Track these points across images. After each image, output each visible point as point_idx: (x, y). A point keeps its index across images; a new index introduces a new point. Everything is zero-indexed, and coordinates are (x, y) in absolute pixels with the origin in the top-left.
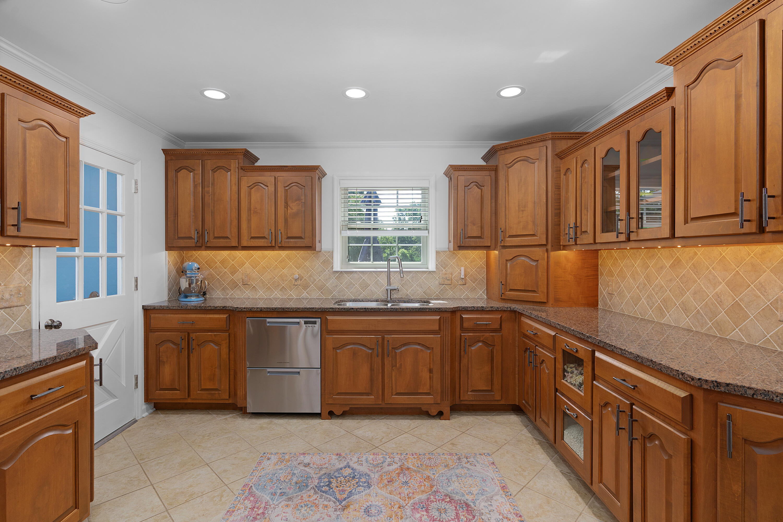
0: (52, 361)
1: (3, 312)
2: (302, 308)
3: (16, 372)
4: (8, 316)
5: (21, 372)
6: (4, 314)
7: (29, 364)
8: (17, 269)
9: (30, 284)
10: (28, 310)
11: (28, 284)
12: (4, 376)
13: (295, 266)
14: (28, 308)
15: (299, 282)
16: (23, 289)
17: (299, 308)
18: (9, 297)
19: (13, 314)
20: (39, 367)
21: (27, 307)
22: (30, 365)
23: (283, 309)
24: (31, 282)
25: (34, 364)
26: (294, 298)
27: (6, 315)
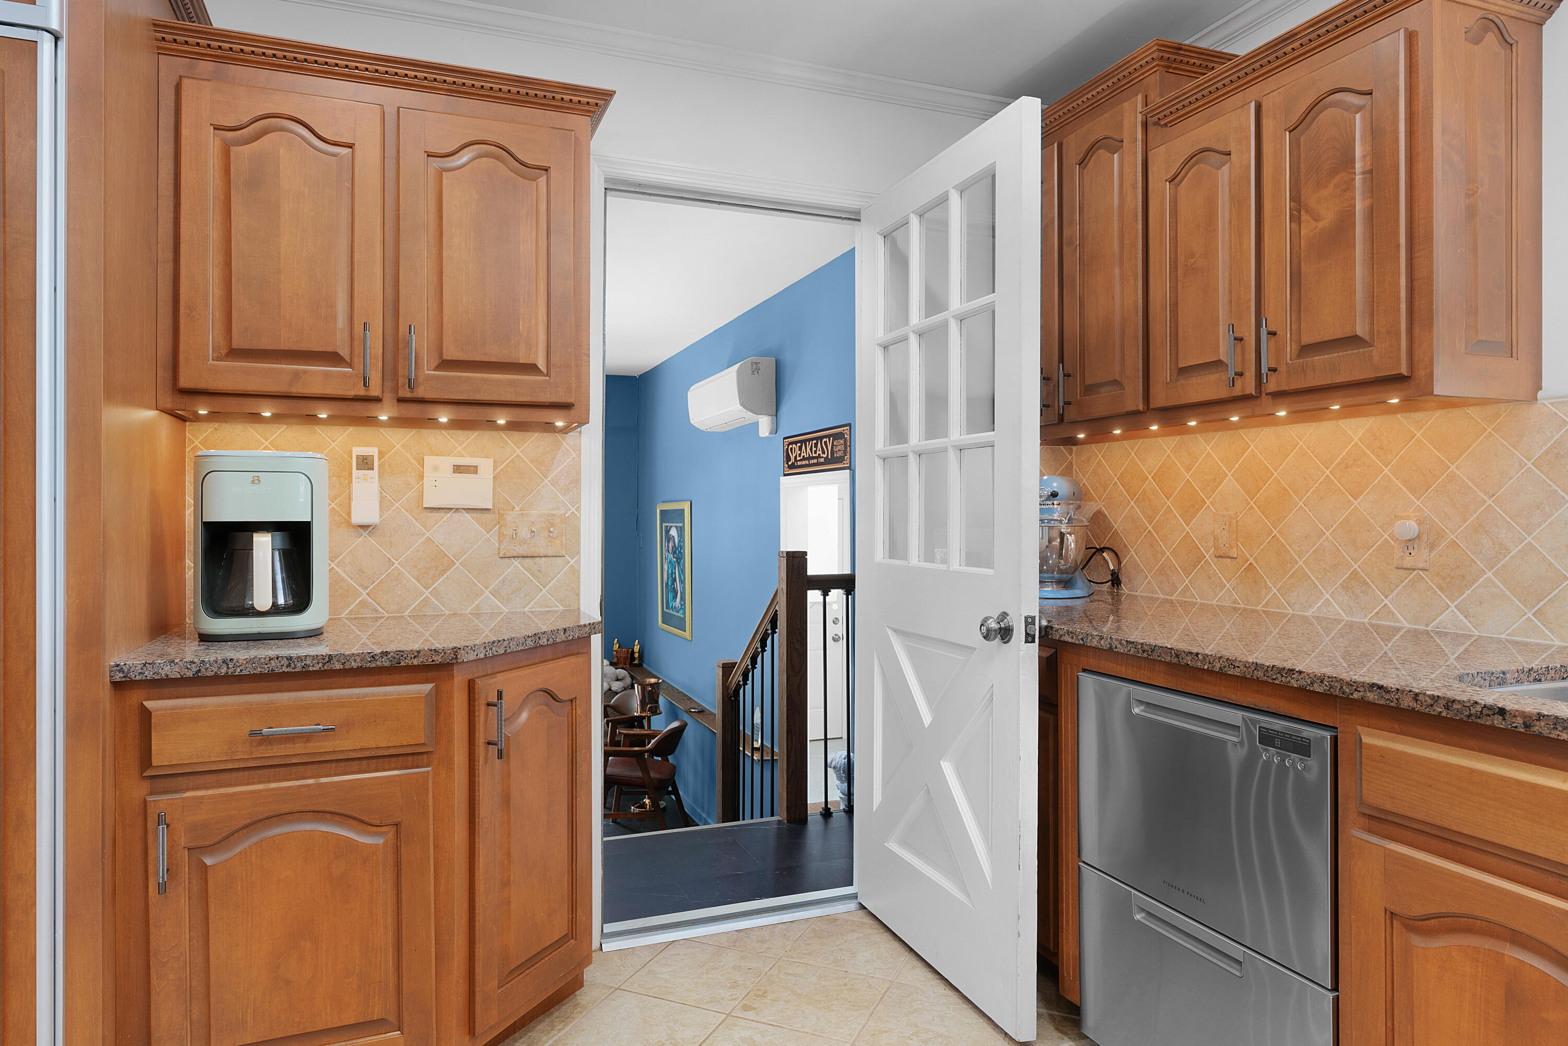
0: (320, 665)
1: (519, 566)
2: (1246, 665)
3: (228, 668)
4: (529, 575)
5: (238, 670)
6: (521, 570)
7: (260, 659)
8: (549, 479)
9: (576, 513)
10: (572, 566)
11: (573, 512)
12: (199, 671)
13: (1405, 483)
14: (572, 562)
15: (1421, 557)
16: (558, 520)
17: (1231, 663)
18: (529, 535)
19: (539, 571)
20: (285, 669)
21: (570, 560)
22: (263, 660)
23: (1177, 656)
24: (578, 507)
25: (272, 662)
26: (1398, 629)
27: (525, 572)
